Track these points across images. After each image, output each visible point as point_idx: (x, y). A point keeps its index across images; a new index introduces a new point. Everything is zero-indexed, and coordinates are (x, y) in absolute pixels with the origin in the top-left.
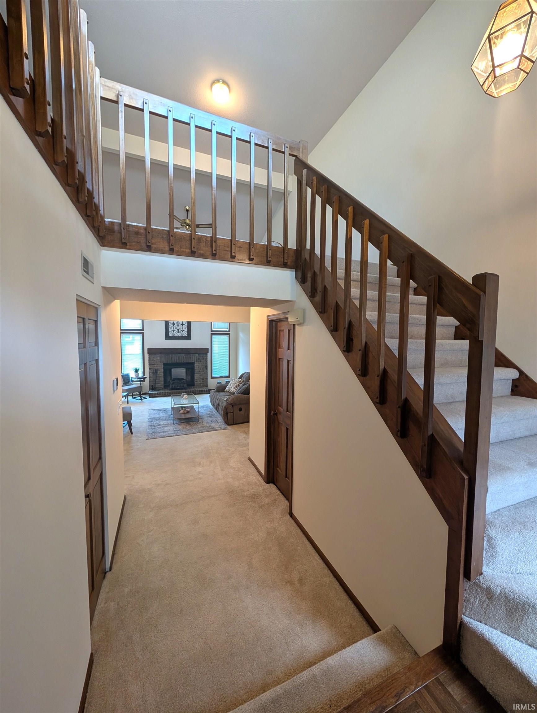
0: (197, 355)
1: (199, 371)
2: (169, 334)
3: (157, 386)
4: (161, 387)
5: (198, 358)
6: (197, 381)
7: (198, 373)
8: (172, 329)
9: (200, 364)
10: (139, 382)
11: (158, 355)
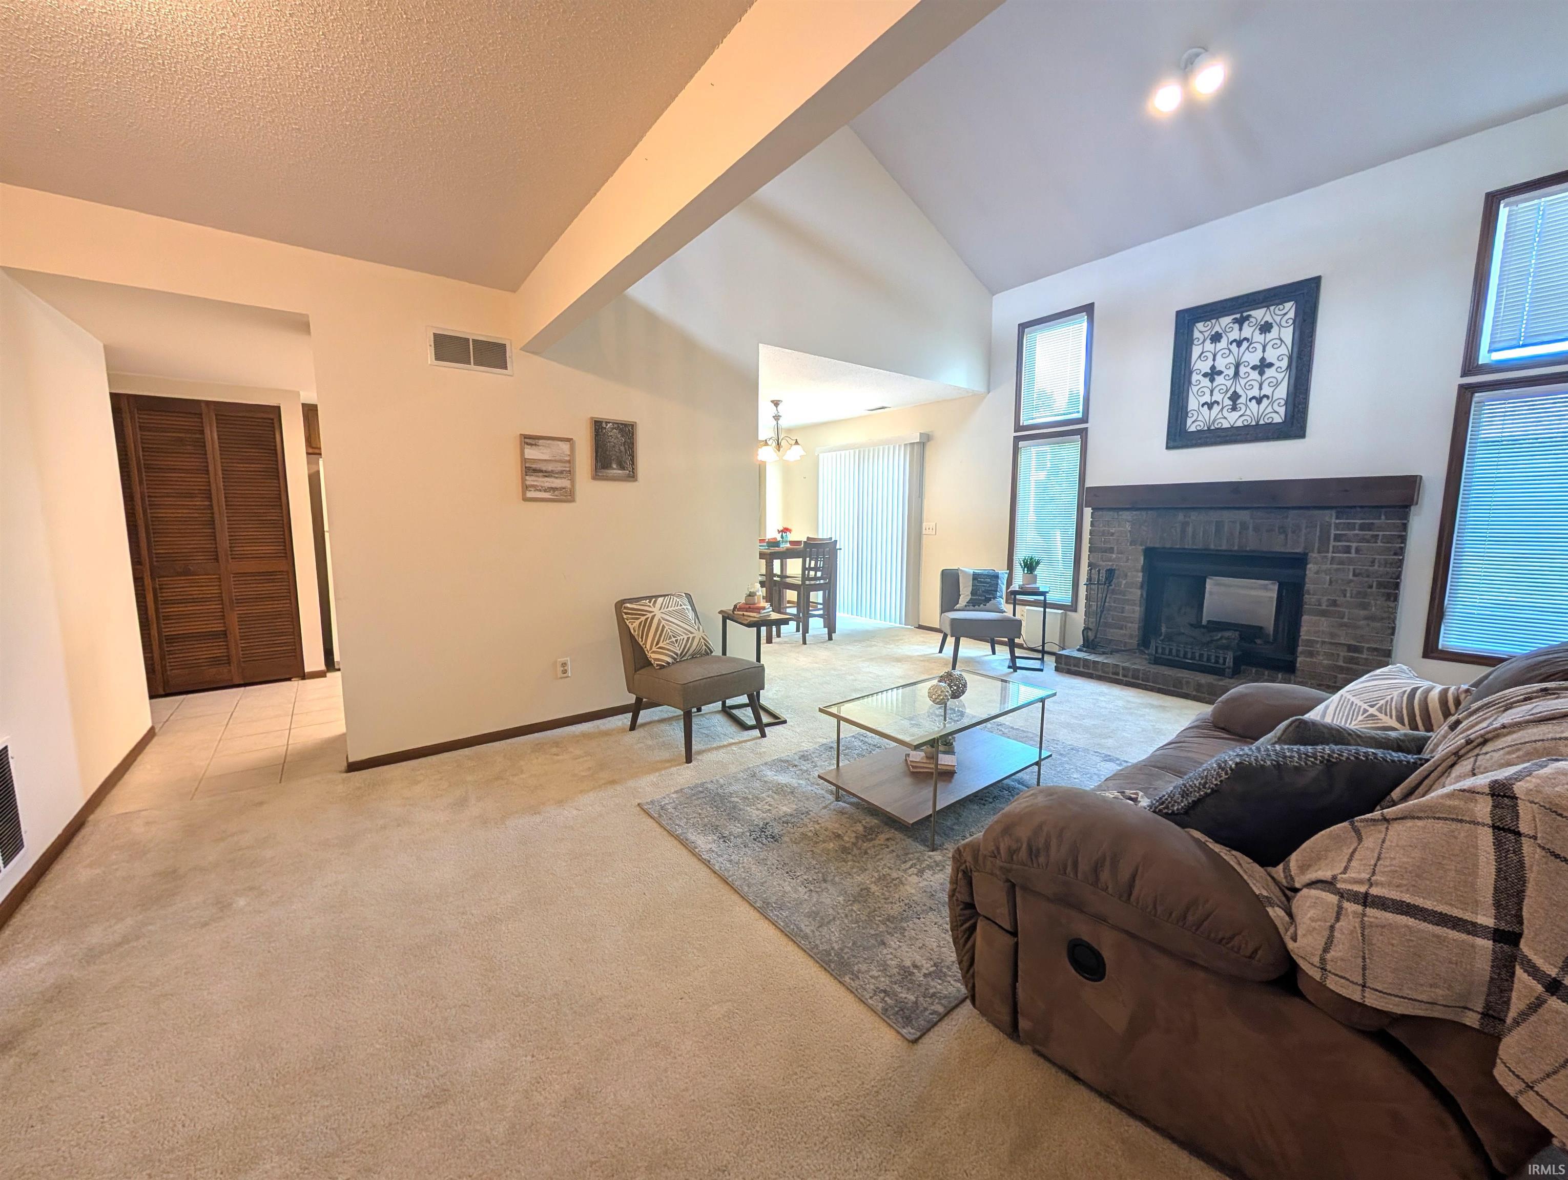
0: (1330, 517)
1: (1334, 603)
2: (1189, 421)
4: (1126, 644)
5: (1333, 532)
6: (1311, 654)
7: (1324, 613)
8: (1207, 398)
9: (1341, 563)
10: (1042, 609)
11: (1127, 513)
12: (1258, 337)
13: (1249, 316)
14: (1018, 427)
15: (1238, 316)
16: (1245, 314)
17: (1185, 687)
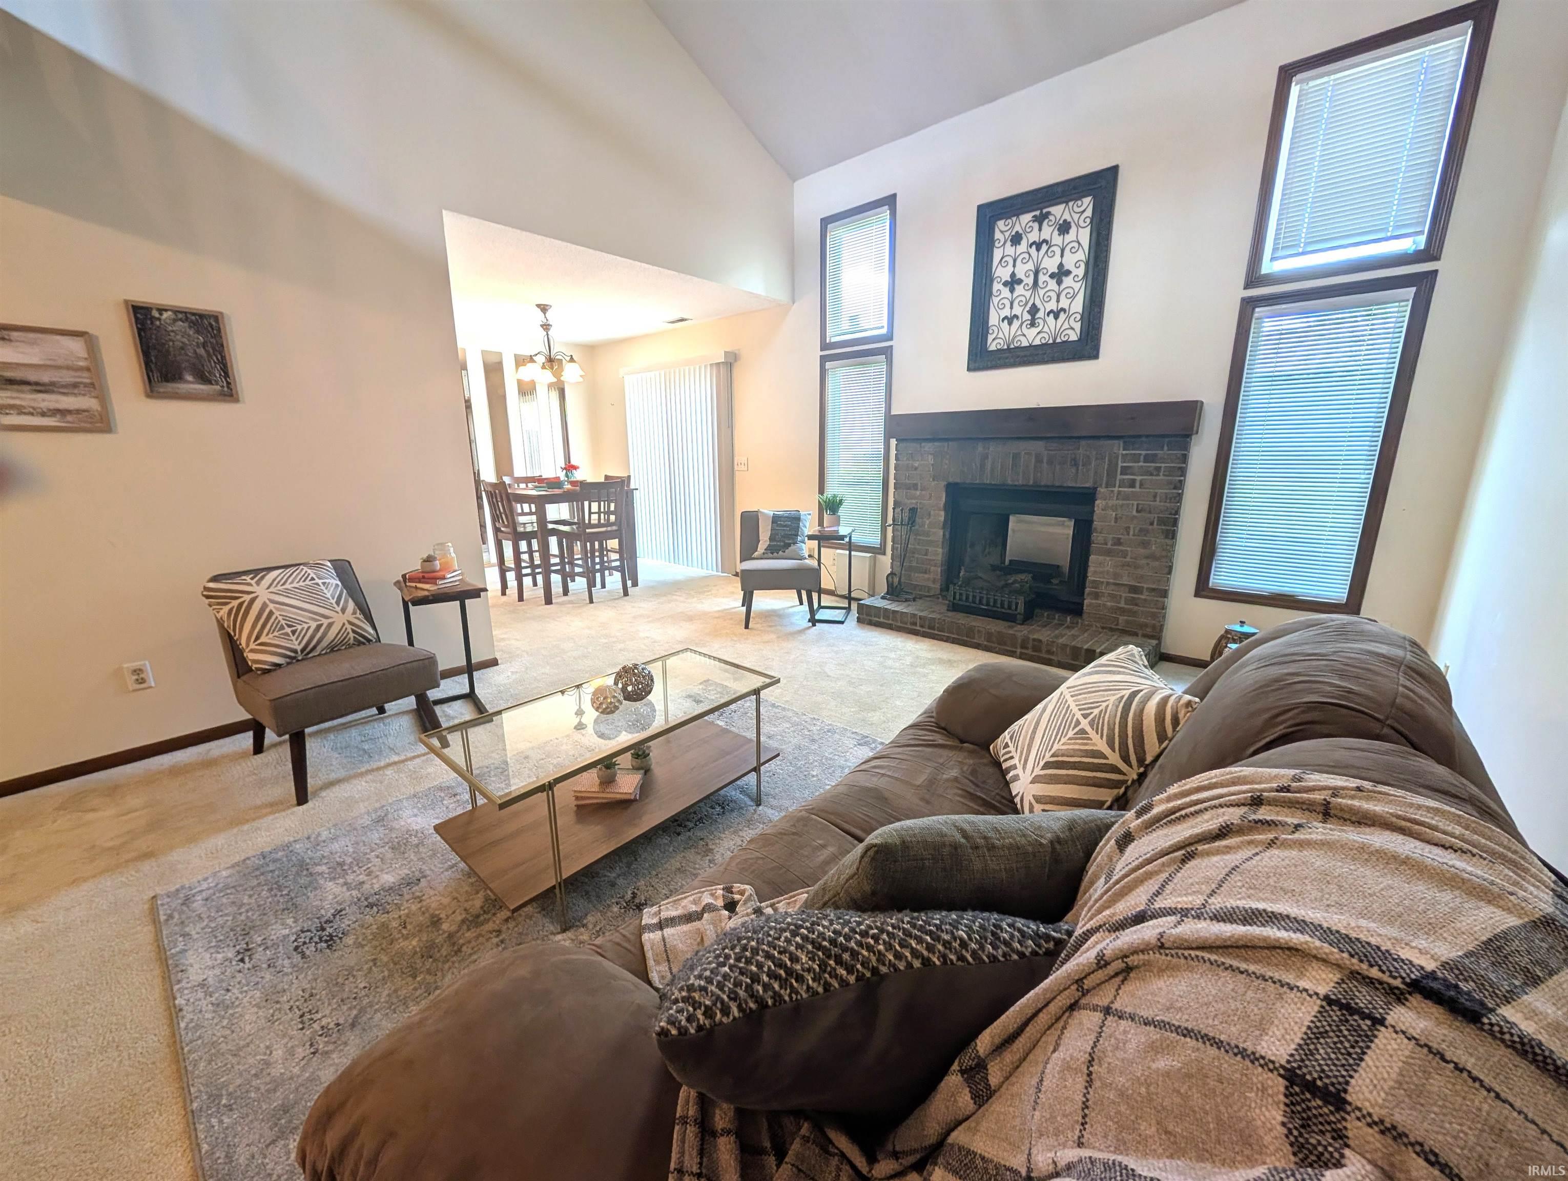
0: (1118, 448)
1: (1118, 542)
2: (990, 338)
3: (919, 579)
4: (929, 589)
5: (1120, 464)
6: (1096, 596)
7: (1108, 553)
8: (1006, 312)
9: (1127, 497)
10: (847, 552)
11: (930, 444)
12: (1057, 239)
13: (1049, 213)
14: (824, 346)
15: (1037, 213)
16: (1045, 211)
17: (976, 636)
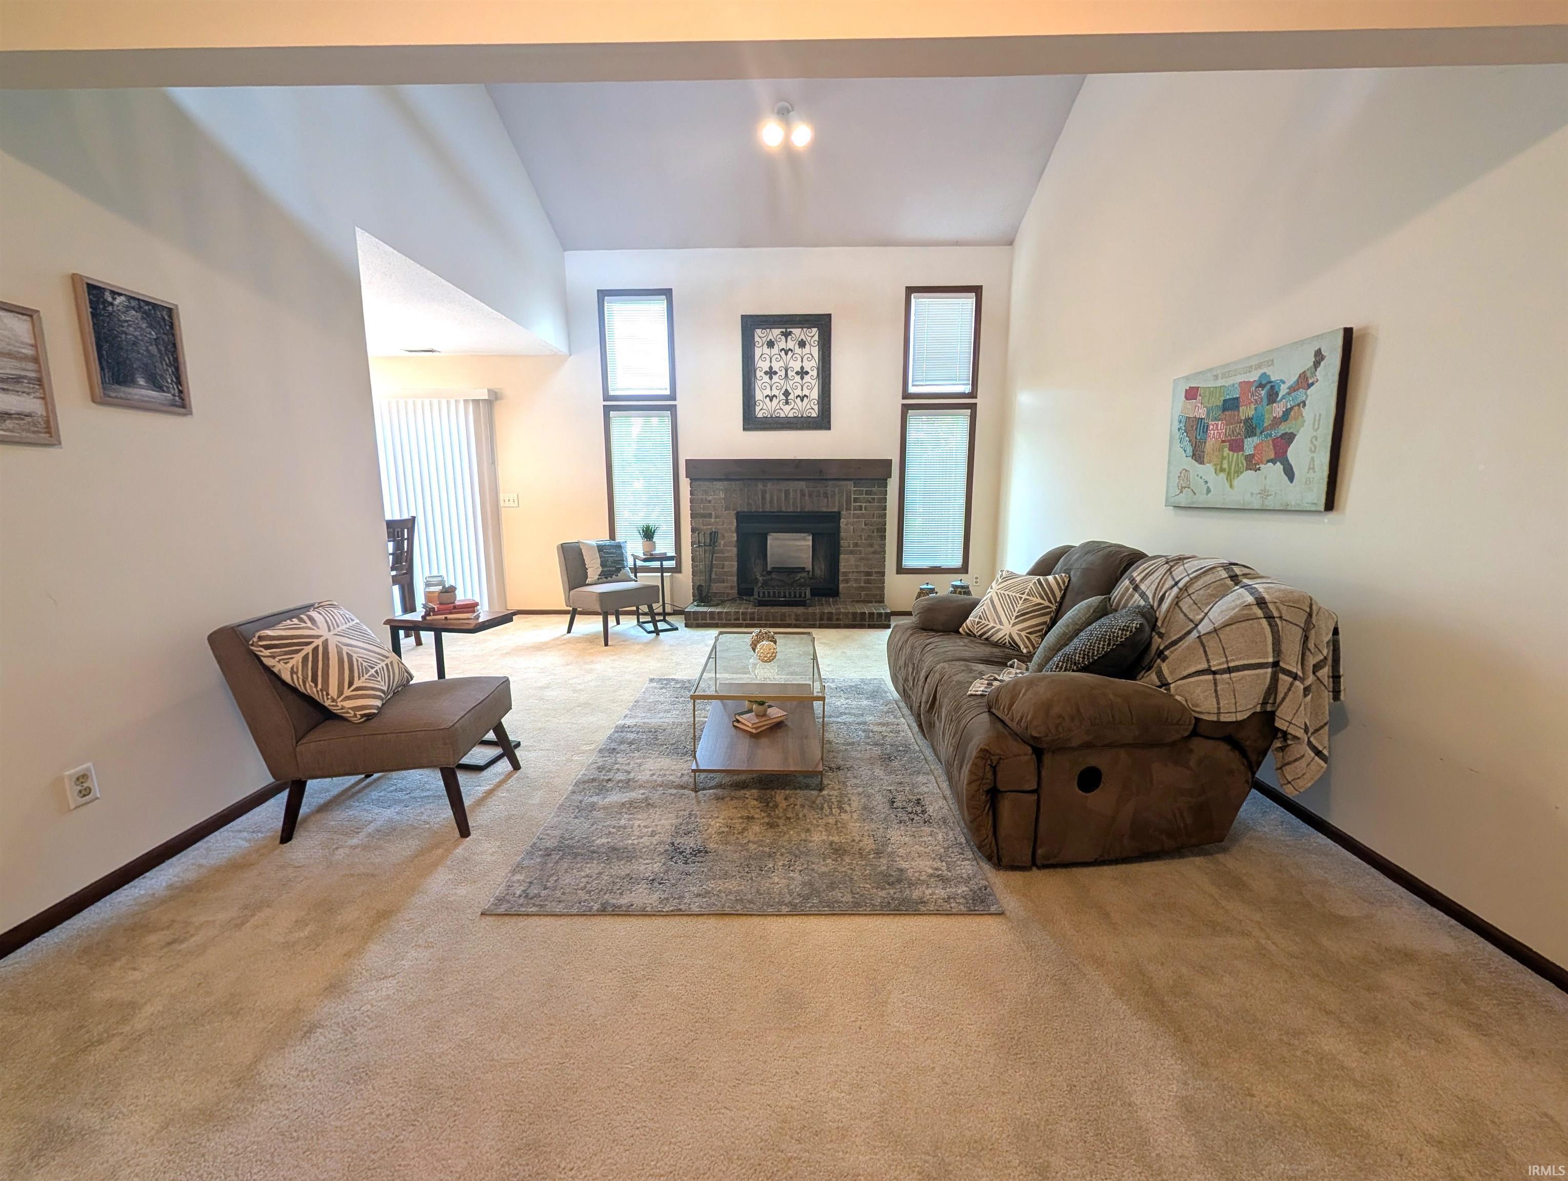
0: (850, 486)
1: (856, 545)
2: (758, 409)
3: (716, 587)
4: (728, 594)
5: (853, 497)
6: (847, 581)
7: (851, 552)
8: (768, 392)
9: (858, 517)
10: (660, 574)
11: (721, 483)
12: (798, 350)
13: (790, 333)
14: (607, 397)
15: (784, 330)
16: (788, 330)
17: (787, 619)
